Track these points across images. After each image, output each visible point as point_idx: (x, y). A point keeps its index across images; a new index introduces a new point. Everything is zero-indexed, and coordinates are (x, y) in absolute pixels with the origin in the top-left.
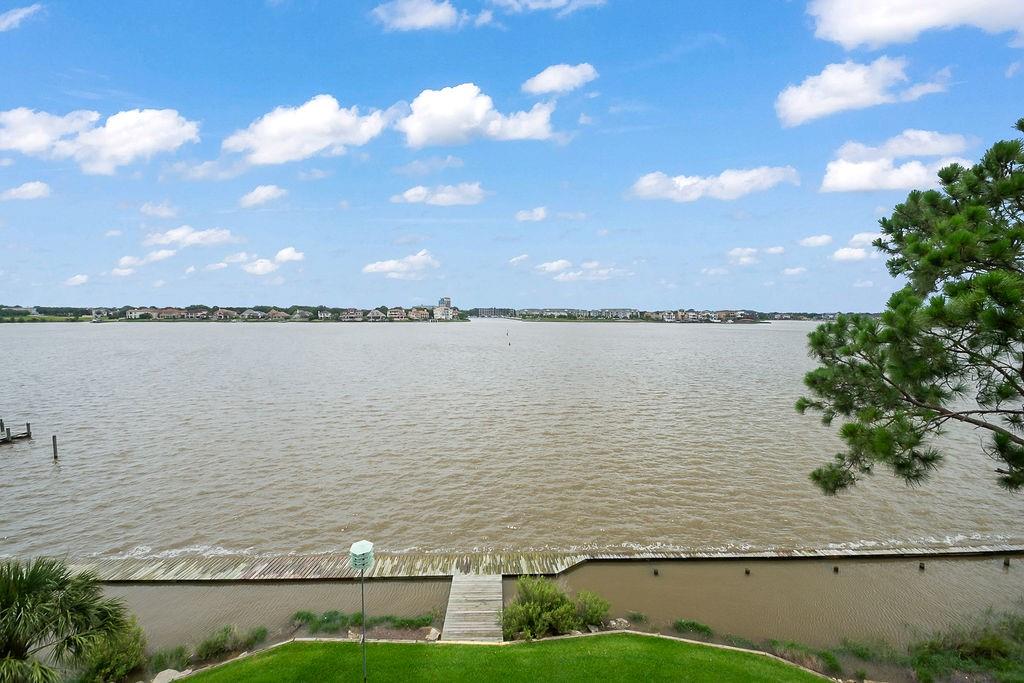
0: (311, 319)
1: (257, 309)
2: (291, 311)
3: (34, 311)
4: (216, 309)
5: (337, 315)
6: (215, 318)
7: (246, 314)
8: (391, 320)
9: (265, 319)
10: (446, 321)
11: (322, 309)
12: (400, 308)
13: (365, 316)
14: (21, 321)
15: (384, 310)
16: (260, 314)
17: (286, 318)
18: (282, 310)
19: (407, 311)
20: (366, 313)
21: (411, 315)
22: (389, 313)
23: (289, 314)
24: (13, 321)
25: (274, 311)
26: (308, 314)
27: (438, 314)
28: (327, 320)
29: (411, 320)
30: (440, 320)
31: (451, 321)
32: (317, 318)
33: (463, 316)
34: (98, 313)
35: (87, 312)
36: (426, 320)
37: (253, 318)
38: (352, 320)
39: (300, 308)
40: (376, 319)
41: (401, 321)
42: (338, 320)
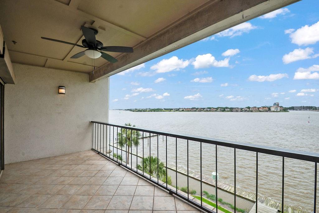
0: (223, 111)
1: (208, 108)
2: (217, 109)
3: (163, 109)
4: (198, 108)
5: (231, 110)
6: (198, 111)
7: (205, 110)
8: (252, 111)
9: (210, 111)
10: (277, 111)
11: (227, 108)
12: (256, 107)
13: (242, 110)
14: (161, 111)
15: (249, 108)
16: (209, 110)
17: (216, 111)
18: (215, 108)
19: (258, 108)
20: (242, 109)
21: (260, 110)
22: (251, 109)
23: (216, 110)
24: (160, 111)
25: (212, 109)
26: (222, 109)
27: (272, 109)
28: (228, 111)
29: (260, 111)
30: (274, 111)
31: (279, 112)
32: (225, 111)
33: (285, 110)
34: (174, 110)
35: (172, 109)
36: (267, 111)
37: (207, 111)
38: (237, 111)
39: (220, 108)
40: (245, 111)
41: (255, 112)
42: (232, 111)
